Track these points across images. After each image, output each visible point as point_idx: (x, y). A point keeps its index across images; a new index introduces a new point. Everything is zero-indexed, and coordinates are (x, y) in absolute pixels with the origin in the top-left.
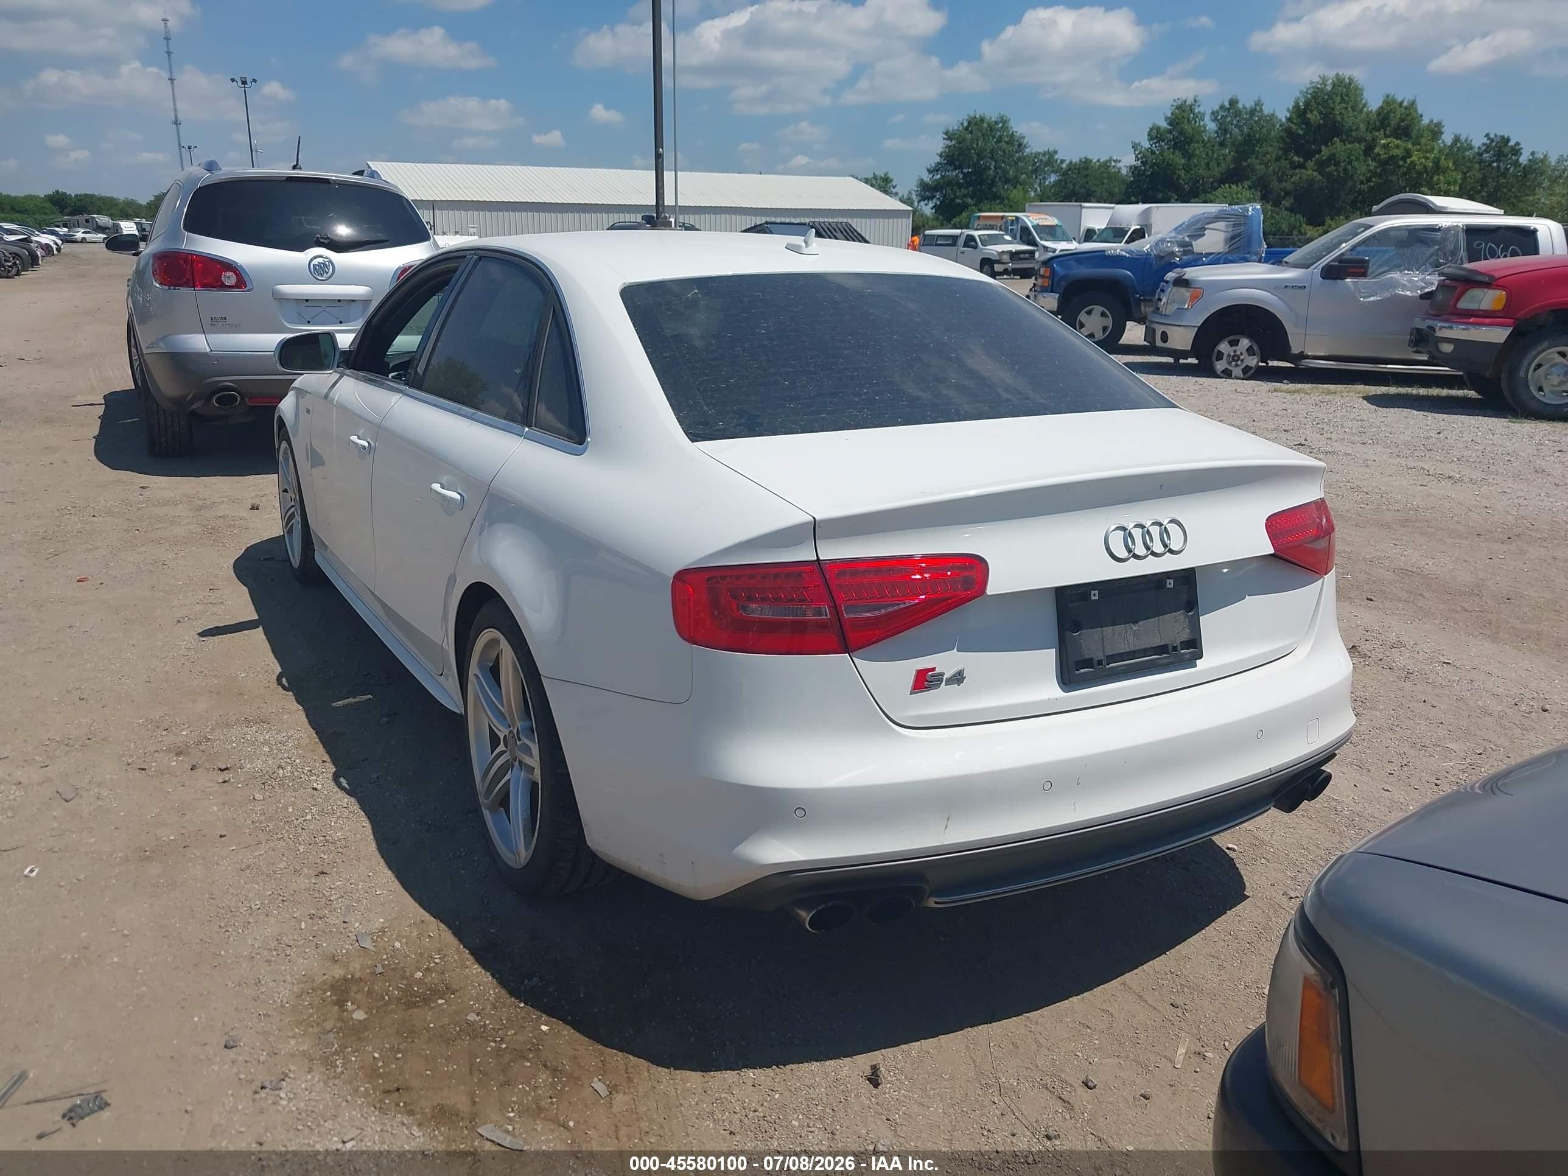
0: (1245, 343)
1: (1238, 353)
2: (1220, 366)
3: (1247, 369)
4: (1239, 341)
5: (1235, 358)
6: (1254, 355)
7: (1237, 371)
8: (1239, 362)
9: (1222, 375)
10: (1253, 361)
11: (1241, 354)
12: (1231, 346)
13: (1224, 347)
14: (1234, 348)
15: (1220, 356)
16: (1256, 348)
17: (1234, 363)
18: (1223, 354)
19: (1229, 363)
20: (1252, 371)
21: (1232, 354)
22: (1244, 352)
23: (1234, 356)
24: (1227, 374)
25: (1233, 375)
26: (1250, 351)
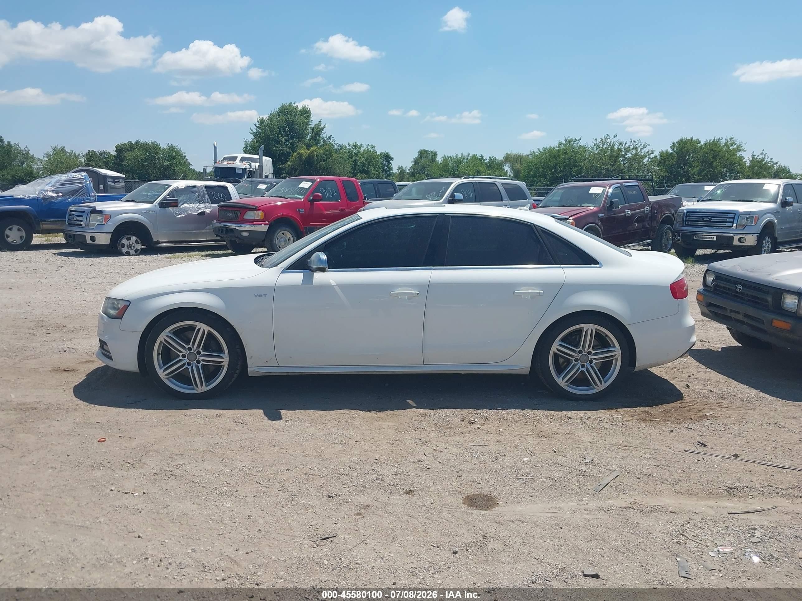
0: (134, 238)
1: (131, 243)
2: (124, 250)
3: (136, 251)
4: (131, 238)
5: (130, 246)
6: (139, 244)
7: (132, 252)
8: (132, 248)
9: (126, 254)
10: (139, 247)
11: (133, 243)
12: (128, 240)
13: (124, 241)
14: (129, 241)
15: (123, 246)
16: (139, 240)
17: (130, 248)
18: (124, 244)
19: (128, 248)
20: (139, 251)
21: (128, 244)
22: (134, 243)
23: (129, 245)
24: (128, 254)
25: (131, 254)
26: (137, 242)
